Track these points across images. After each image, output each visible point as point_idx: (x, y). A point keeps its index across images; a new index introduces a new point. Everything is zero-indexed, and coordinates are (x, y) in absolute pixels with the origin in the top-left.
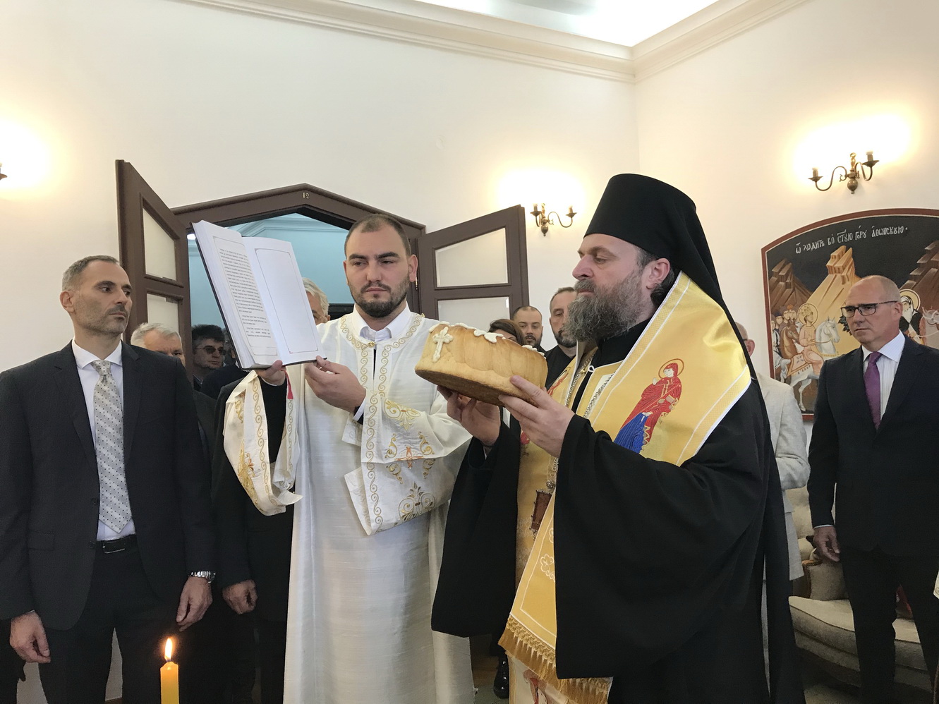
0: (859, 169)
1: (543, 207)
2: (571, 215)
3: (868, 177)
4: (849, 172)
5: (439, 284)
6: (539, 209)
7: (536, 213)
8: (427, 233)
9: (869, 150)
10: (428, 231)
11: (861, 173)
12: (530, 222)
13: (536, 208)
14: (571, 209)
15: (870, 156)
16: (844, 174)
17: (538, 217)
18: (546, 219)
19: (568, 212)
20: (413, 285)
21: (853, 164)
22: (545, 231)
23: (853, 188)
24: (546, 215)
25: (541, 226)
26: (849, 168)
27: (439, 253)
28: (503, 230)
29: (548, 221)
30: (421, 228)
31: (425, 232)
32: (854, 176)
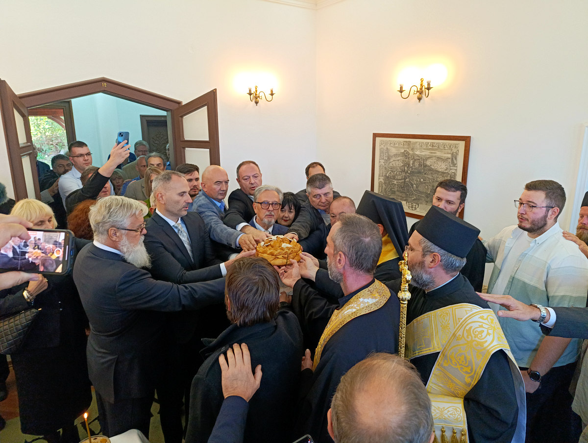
0: (423, 89)
1: (256, 88)
2: (272, 94)
3: (427, 95)
4: (419, 90)
5: (186, 138)
6: (252, 92)
7: (250, 94)
8: (182, 105)
9: (428, 80)
11: (424, 91)
13: (250, 91)
14: (272, 91)
15: (429, 84)
16: (416, 91)
17: (252, 96)
18: (258, 95)
19: (270, 92)
21: (421, 85)
22: (257, 103)
23: (420, 99)
24: (258, 93)
26: (419, 87)
29: (259, 97)
30: (179, 103)
32: (421, 92)
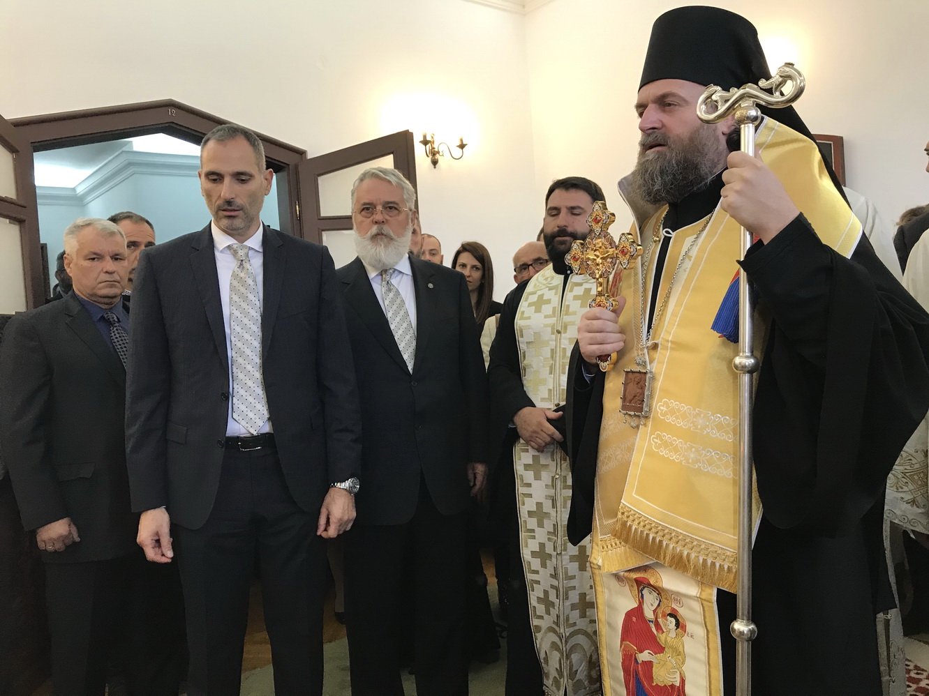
1: (432, 137)
2: (462, 146)
5: (324, 214)
6: (429, 138)
7: (425, 142)
8: (308, 158)
10: (310, 156)
12: (420, 152)
13: (425, 137)
14: (462, 140)
17: (427, 146)
18: (436, 150)
19: (459, 143)
20: (294, 216)
22: (435, 163)
24: (435, 146)
25: (431, 157)
27: (322, 181)
28: (391, 156)
29: (438, 152)
30: (301, 153)
31: (306, 157)
